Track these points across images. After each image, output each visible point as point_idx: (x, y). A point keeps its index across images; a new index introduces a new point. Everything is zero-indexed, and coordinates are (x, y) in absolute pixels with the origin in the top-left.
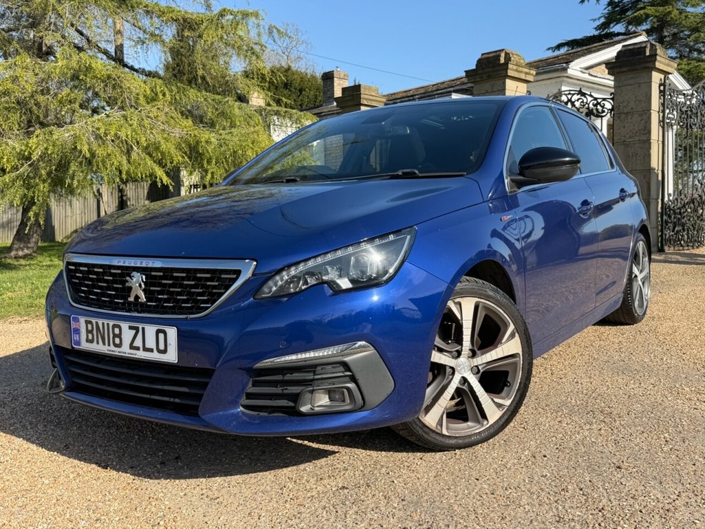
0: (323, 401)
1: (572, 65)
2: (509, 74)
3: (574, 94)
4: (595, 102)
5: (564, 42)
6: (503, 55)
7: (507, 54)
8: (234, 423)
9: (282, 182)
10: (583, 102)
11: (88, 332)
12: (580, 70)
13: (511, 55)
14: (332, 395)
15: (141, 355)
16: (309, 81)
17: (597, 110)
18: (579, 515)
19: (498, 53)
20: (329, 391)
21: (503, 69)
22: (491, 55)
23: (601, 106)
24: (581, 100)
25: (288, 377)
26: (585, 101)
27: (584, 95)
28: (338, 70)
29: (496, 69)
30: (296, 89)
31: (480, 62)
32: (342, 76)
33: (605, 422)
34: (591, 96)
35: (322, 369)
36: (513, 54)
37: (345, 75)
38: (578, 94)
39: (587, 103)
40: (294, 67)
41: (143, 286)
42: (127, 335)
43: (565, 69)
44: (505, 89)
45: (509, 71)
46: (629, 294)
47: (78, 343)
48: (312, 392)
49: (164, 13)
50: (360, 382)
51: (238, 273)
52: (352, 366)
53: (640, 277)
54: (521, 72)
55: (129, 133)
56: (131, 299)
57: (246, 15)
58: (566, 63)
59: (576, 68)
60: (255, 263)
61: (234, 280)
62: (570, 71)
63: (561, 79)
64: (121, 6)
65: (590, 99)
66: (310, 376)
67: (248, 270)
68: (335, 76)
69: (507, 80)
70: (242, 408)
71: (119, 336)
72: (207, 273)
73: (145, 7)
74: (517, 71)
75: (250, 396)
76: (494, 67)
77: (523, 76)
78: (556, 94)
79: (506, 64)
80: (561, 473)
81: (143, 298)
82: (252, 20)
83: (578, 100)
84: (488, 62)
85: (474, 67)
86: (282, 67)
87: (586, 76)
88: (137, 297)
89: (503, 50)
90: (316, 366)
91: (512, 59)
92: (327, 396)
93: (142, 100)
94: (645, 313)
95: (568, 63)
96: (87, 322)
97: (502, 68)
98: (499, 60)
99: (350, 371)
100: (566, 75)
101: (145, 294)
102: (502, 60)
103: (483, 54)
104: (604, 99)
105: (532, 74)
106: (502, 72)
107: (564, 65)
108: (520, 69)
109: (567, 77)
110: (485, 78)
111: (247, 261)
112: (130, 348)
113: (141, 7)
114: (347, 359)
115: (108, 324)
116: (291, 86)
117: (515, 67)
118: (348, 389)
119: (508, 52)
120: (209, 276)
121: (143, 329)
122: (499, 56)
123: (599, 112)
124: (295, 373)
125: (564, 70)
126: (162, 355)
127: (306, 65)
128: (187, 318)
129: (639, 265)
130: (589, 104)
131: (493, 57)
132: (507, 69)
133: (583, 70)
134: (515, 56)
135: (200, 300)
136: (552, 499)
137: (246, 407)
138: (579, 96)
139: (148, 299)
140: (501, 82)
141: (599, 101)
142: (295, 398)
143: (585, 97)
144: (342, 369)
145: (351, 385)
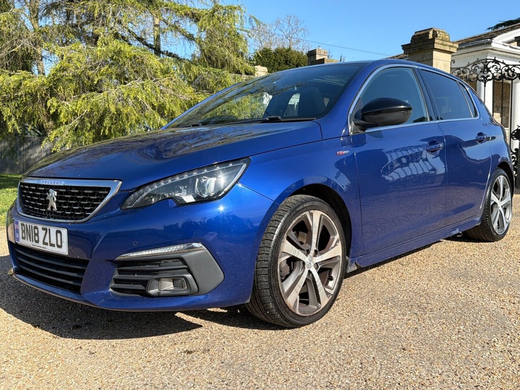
0: (168, 286)
1: (495, 40)
2: (435, 47)
3: (489, 62)
4: (507, 68)
5: (502, 22)
6: (431, 32)
7: (434, 32)
8: (103, 300)
9: (190, 126)
10: (497, 68)
11: (23, 231)
12: (503, 43)
13: (438, 32)
14: (176, 282)
15: (49, 249)
16: (304, 58)
17: (508, 74)
18: (347, 383)
19: (428, 31)
20: (173, 280)
21: (430, 44)
22: (422, 33)
23: (512, 71)
24: (495, 67)
25: (142, 268)
26: (499, 67)
27: (497, 62)
28: (320, 48)
29: (425, 44)
30: (293, 64)
31: (414, 38)
32: (322, 53)
33: (416, 314)
34: (503, 63)
35: (165, 262)
36: (439, 32)
37: (324, 53)
38: (493, 62)
39: (500, 69)
40: (293, 48)
41: (55, 199)
42: (42, 234)
43: (490, 43)
44: (432, 59)
45: (435, 44)
46: (487, 217)
47: (18, 239)
48: (159, 279)
49: (178, 10)
50: (194, 273)
51: (108, 189)
52: (187, 261)
53: (500, 204)
54: (446, 45)
55: (144, 96)
56: (49, 209)
57: (232, 8)
58: (490, 38)
59: (498, 42)
60: (121, 183)
61: (106, 195)
62: (493, 45)
63: (486, 51)
64: (149, 6)
65: (502, 65)
66: (157, 268)
67: (116, 187)
68: (317, 53)
69: (434, 52)
70: (111, 290)
71: (37, 235)
72: (91, 190)
73: (165, 6)
74: (442, 44)
75: (117, 281)
76: (423, 42)
77: (447, 49)
78: (475, 62)
79: (433, 39)
80: (355, 350)
81: (55, 208)
82: (236, 13)
83: (493, 67)
84: (419, 38)
85: (410, 42)
86: (284, 48)
87: (507, 49)
88: (52, 208)
89: (432, 28)
90: (160, 260)
91: (439, 35)
92: (172, 283)
93: (159, 73)
94: (505, 234)
95: (491, 38)
96: (22, 225)
97: (430, 42)
98: (428, 36)
99: (186, 264)
100: (490, 47)
101: (57, 205)
102: (431, 36)
103: (416, 33)
104: (514, 66)
105: (455, 47)
106: (430, 45)
107: (489, 40)
108: (445, 43)
109: (492, 49)
110: (417, 50)
111: (116, 181)
112: (43, 244)
113: (163, 6)
114: (184, 256)
115: (32, 226)
116: (290, 63)
117: (440, 42)
118: (185, 278)
119: (435, 30)
120: (91, 192)
121: (49, 229)
122: (428, 33)
123: (510, 76)
124: (147, 265)
125: (488, 44)
126: (59, 249)
127: (303, 47)
128: (74, 223)
129: (500, 194)
130: (501, 70)
131: (423, 34)
132: (434, 43)
133: (505, 44)
134: (441, 33)
135: (86, 209)
136: (334, 368)
137: (114, 289)
138: (494, 64)
139: (59, 209)
140: (430, 53)
141: (510, 67)
142: (145, 283)
143: (499, 64)
144: (180, 263)
145: (189, 276)
